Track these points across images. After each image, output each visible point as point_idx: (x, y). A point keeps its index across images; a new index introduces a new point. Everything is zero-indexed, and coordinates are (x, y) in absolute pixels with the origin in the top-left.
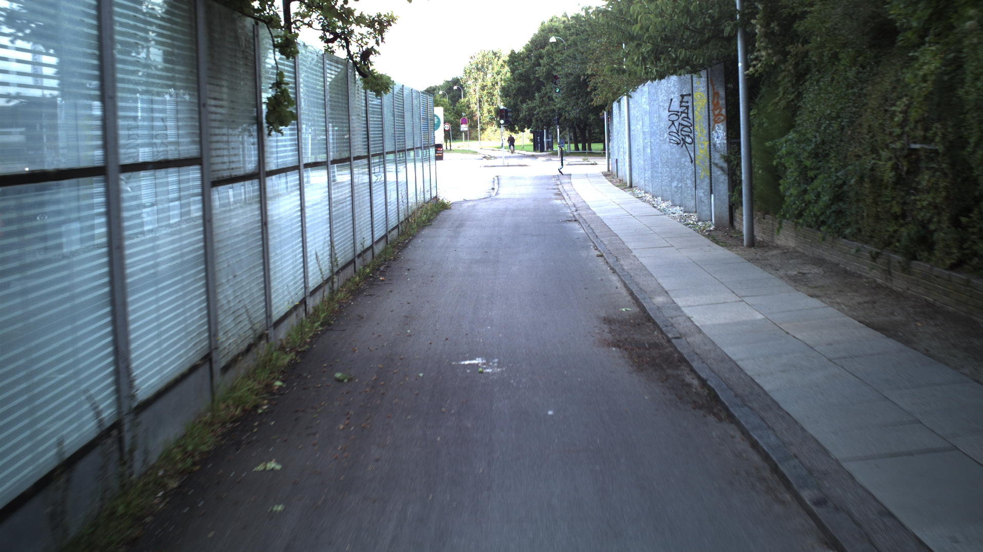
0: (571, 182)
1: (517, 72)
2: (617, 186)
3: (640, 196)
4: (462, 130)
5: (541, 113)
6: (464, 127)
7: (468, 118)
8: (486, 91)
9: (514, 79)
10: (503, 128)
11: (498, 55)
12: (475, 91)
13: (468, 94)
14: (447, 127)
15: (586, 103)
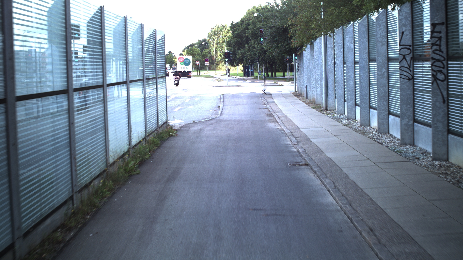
1: (235, 33)
4: (206, 65)
7: (210, 59)
8: (219, 45)
9: (234, 37)
10: (227, 64)
11: (225, 27)
12: (213, 45)
14: (198, 63)
15: (284, 46)
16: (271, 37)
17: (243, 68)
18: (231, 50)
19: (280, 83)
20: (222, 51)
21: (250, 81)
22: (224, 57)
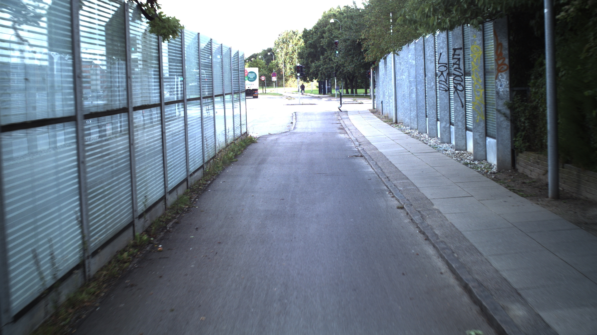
0: (348, 118)
1: (308, 42)
2: (385, 122)
3: (407, 131)
4: (273, 80)
5: (324, 69)
6: (274, 79)
7: (277, 73)
8: (288, 56)
9: (306, 47)
10: (299, 79)
11: (296, 33)
12: (281, 56)
13: (277, 58)
14: (263, 78)
15: (359, 60)
16: (346, 50)
17: (318, 84)
18: (304, 62)
19: (359, 100)
20: (293, 63)
21: (326, 99)
22: (295, 71)
